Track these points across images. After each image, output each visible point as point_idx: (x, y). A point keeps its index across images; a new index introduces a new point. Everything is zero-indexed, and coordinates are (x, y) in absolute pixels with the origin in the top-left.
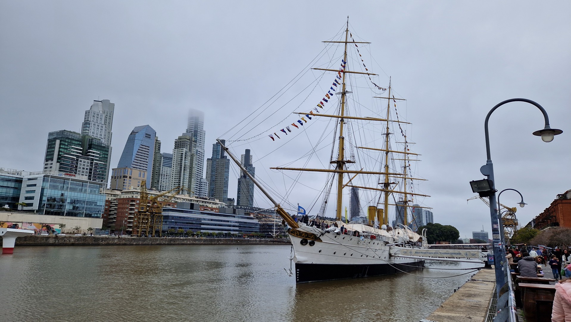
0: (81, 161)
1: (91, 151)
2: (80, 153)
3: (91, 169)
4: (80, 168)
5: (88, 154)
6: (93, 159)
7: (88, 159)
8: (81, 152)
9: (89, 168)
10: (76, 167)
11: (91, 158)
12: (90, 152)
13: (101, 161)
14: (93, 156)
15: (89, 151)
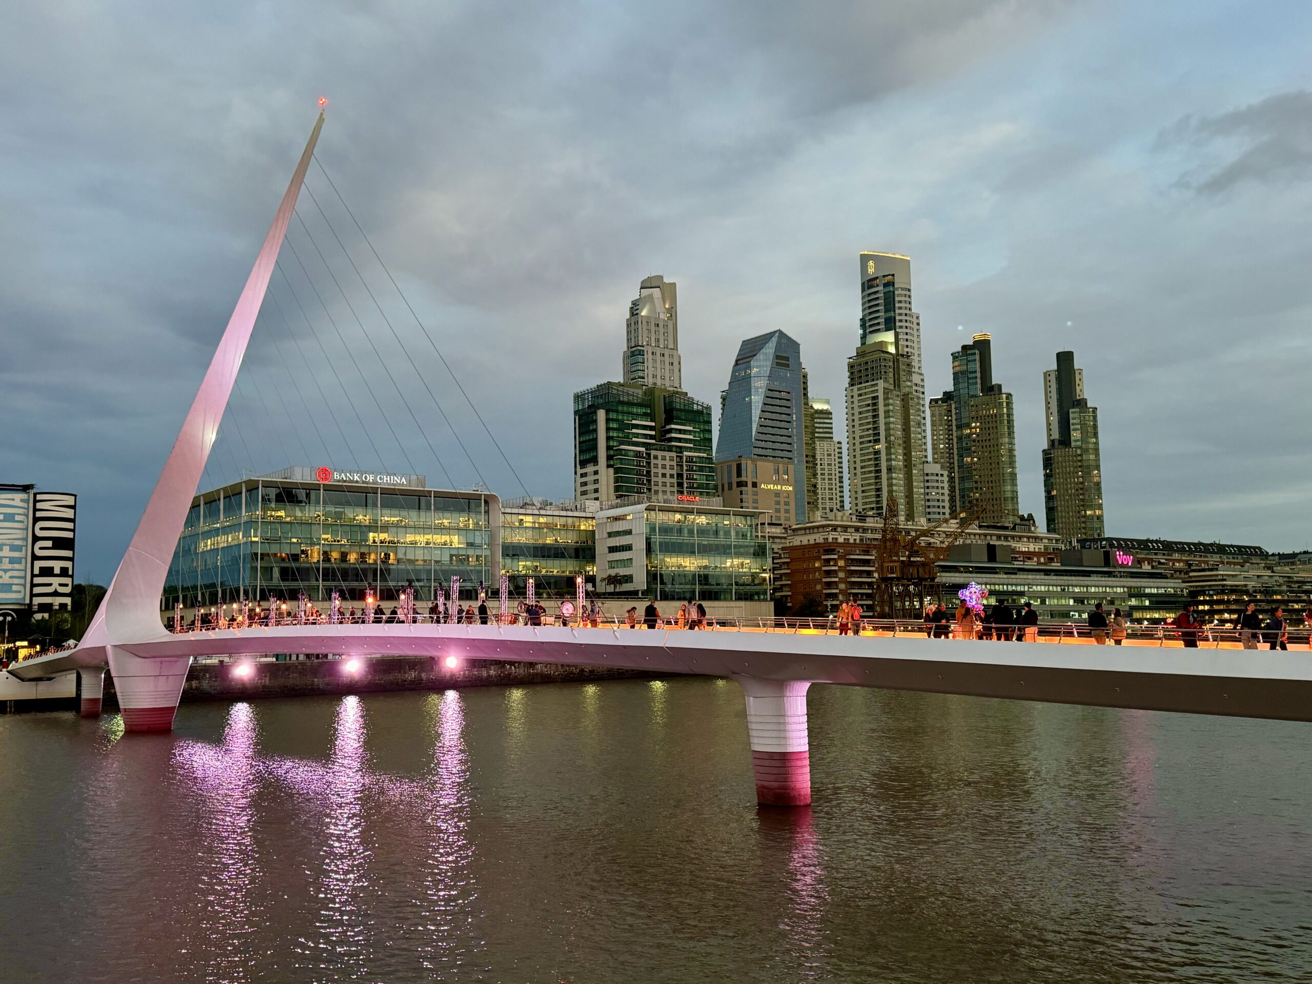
0: (656, 457)
1: (673, 426)
2: (651, 437)
3: (680, 476)
4: (656, 475)
5: (668, 436)
6: (680, 447)
7: (670, 449)
8: (653, 433)
9: (674, 472)
10: (649, 472)
11: (677, 447)
12: (671, 431)
13: (699, 451)
14: (680, 440)
15: (668, 427)
